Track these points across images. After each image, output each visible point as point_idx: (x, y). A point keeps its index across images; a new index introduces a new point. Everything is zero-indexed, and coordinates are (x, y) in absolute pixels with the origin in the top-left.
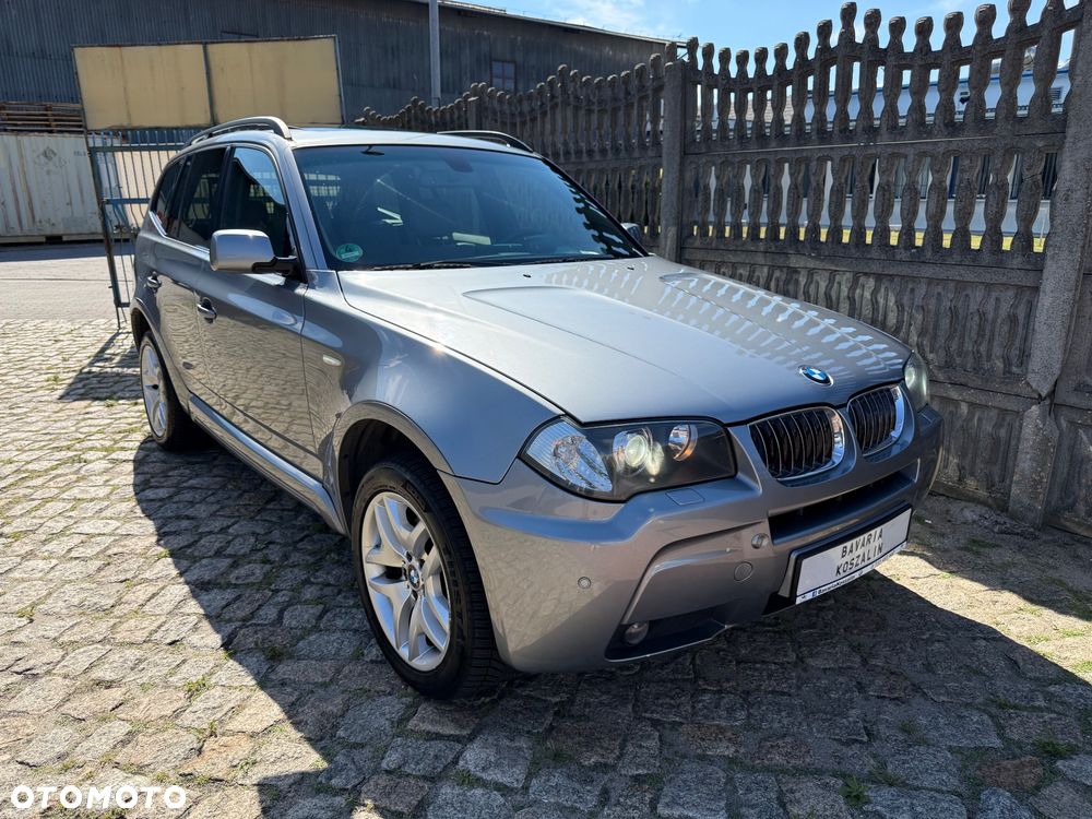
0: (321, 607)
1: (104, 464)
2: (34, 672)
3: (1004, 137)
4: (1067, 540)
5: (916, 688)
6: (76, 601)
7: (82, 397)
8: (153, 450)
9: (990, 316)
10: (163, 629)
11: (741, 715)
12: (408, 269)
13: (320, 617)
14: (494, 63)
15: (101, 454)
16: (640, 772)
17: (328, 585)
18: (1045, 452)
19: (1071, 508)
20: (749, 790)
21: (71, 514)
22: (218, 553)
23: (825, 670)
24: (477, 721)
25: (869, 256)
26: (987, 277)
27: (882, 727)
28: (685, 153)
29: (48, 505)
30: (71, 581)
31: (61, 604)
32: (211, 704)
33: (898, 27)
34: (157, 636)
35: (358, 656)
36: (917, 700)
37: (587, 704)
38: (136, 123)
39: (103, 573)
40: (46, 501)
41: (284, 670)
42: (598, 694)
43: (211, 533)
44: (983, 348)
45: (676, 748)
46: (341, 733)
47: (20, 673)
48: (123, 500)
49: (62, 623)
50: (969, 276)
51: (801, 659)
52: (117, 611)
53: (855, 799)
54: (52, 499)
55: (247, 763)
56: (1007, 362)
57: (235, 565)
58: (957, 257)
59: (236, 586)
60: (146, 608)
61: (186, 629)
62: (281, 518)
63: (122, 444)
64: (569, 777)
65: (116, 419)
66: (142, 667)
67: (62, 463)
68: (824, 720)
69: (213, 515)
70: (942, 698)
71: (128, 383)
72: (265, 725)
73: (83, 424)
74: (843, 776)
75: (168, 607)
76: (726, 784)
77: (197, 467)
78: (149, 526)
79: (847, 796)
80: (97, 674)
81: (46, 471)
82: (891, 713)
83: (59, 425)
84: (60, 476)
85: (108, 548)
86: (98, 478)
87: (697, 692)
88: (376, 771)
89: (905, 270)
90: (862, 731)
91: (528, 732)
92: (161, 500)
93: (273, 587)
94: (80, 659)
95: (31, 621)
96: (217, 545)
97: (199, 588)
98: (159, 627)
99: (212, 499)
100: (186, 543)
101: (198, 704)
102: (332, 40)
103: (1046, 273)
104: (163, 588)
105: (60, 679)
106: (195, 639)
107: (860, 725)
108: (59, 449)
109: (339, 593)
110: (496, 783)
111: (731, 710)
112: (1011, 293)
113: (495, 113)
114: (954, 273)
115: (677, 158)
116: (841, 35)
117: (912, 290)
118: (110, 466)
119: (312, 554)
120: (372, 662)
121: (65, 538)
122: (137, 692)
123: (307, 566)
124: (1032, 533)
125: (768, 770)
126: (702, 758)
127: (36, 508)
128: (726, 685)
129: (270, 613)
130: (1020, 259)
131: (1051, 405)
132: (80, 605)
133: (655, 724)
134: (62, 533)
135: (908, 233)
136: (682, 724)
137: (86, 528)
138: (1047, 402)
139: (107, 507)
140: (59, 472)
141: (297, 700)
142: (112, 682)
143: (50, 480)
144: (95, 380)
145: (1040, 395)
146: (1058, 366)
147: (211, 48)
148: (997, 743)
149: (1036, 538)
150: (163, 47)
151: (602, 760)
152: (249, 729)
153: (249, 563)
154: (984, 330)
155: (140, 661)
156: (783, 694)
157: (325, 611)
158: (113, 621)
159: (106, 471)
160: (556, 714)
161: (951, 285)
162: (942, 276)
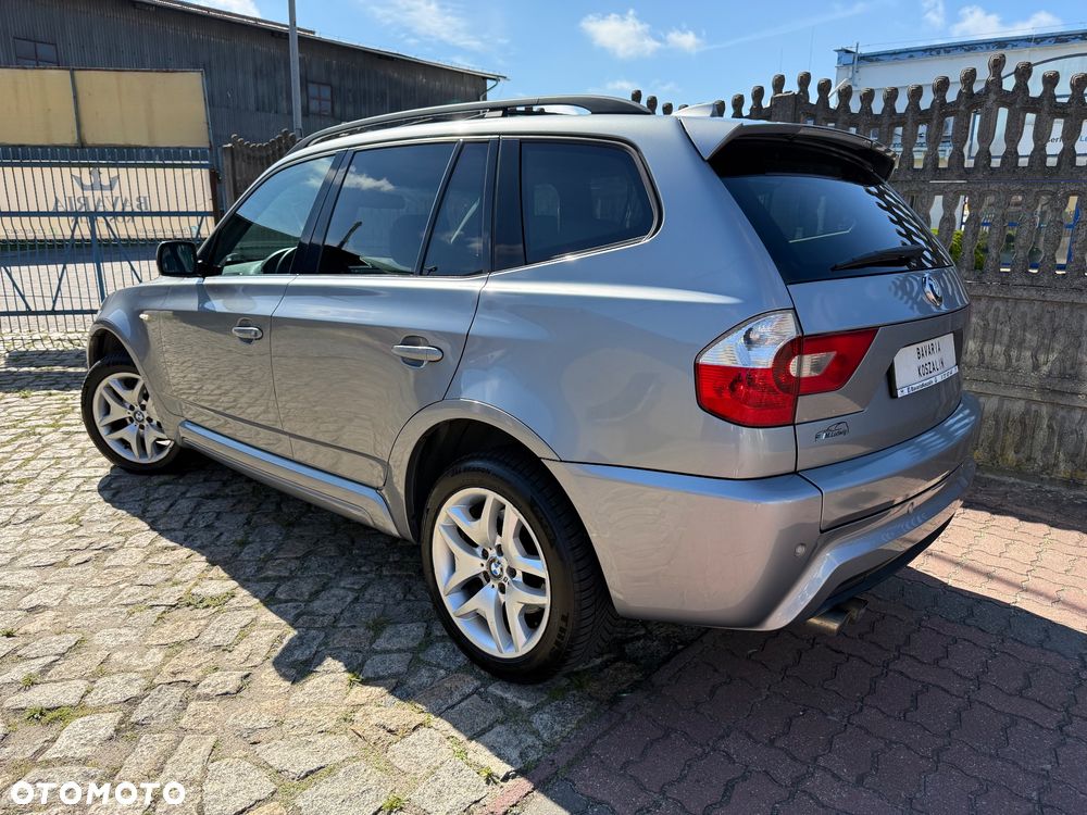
1: (58, 436)
2: (109, 547)
14: (310, 85)
21: (58, 466)
29: (32, 462)
40: (27, 460)
47: (98, 550)
54: (33, 458)
65: (42, 406)
67: (17, 436)
71: (29, 379)
73: (10, 410)
84: (25, 444)
86: (61, 444)
95: (81, 525)
102: (200, 74)
105: (134, 549)
118: (66, 436)
140: (21, 442)
143: (18, 448)
147: (77, 73)
159: (65, 439)
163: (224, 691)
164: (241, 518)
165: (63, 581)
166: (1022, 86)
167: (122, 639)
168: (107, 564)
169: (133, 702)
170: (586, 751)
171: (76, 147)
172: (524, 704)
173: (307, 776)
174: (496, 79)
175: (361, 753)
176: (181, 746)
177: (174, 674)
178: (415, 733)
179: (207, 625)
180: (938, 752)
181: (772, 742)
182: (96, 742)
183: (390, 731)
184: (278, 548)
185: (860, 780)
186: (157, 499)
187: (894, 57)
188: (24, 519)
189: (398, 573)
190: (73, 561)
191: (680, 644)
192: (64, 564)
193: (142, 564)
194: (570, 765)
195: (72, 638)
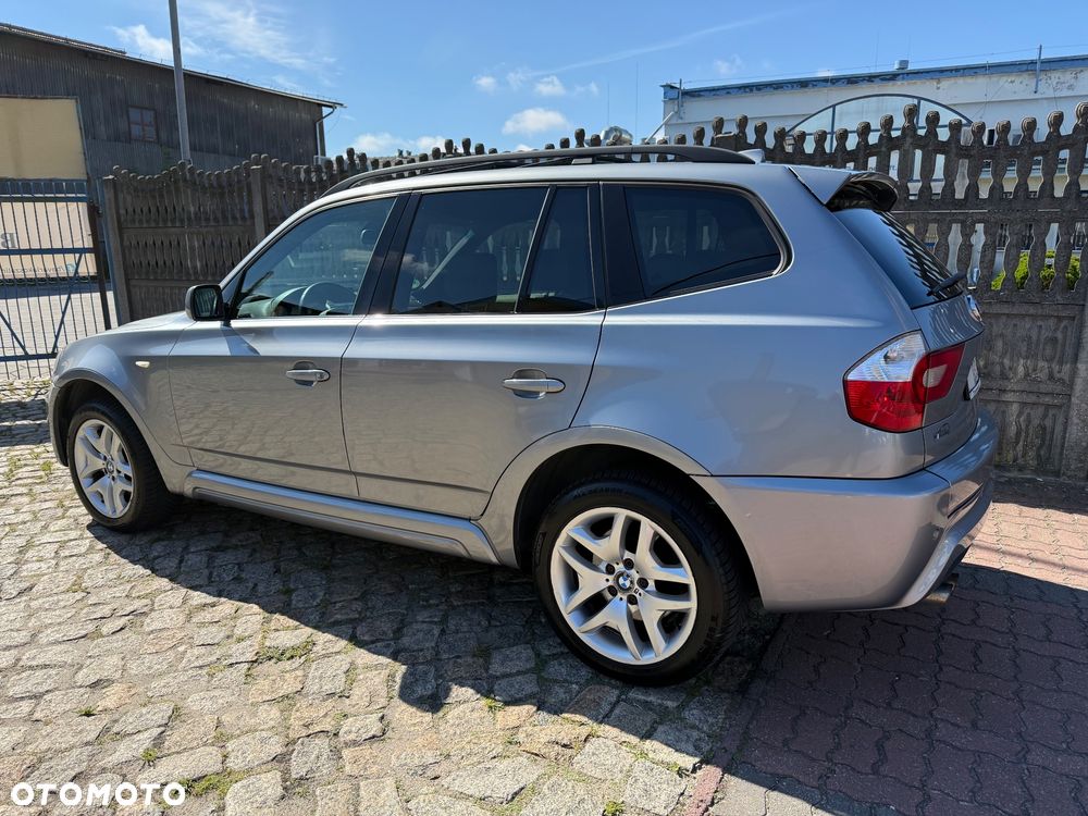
2: (138, 612)
10: (215, 575)
14: (130, 109)
21: (17, 533)
30: (88, 568)
31: (100, 580)
41: (338, 573)
47: (127, 615)
49: (120, 589)
57: (227, 536)
59: (244, 546)
75: (202, 565)
93: (275, 541)
94: (169, 599)
95: (89, 593)
98: (211, 575)
102: (73, 101)
104: (182, 557)
105: (169, 610)
113: (281, 180)
121: (39, 547)
129: (290, 553)
134: (29, 545)
137: (48, 538)
153: (238, 533)
163: (370, 735)
164: (269, 566)
165: (109, 652)
166: (932, 132)
167: (221, 701)
168: (147, 629)
169: (281, 759)
170: (746, 737)
172: (670, 704)
173: (513, 798)
174: (332, 106)
175: (547, 769)
176: (362, 793)
177: (307, 726)
178: (588, 745)
179: (305, 676)
180: (1017, 693)
181: (889, 704)
182: (270, 803)
183: (565, 746)
184: (329, 592)
185: (974, 725)
186: (159, 557)
187: (714, 93)
188: (15, 593)
189: (470, 602)
190: (105, 630)
191: (767, 634)
192: (97, 634)
193: (188, 625)
194: (740, 749)
195: (165, 709)
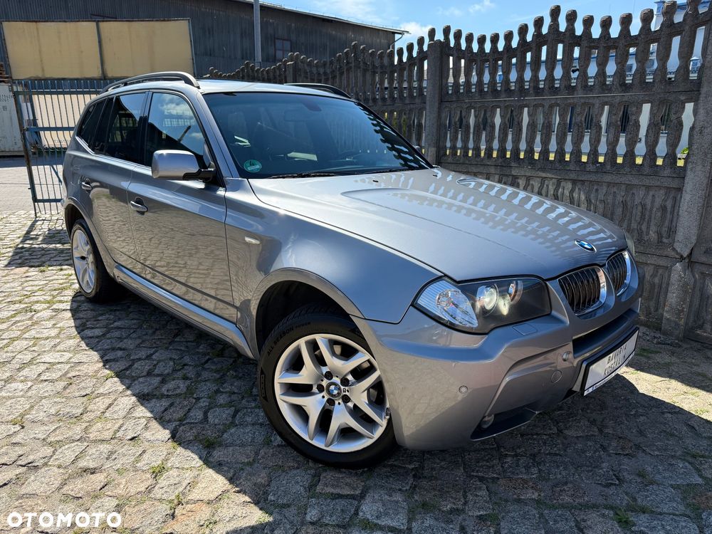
0: (233, 409)
1: (48, 313)
2: (34, 464)
3: (658, 93)
4: (699, 346)
5: (638, 447)
6: (53, 411)
7: (21, 265)
8: (83, 302)
9: (649, 207)
10: (123, 429)
11: (534, 470)
12: (294, 177)
13: (234, 416)
14: (276, 41)
15: (45, 306)
16: (481, 513)
17: (234, 393)
18: (686, 292)
19: (701, 327)
20: (556, 522)
21: (34, 348)
22: (149, 374)
23: (577, 437)
24: (363, 484)
25: (568, 169)
26: (647, 182)
27: (625, 474)
28: (441, 101)
29: (16, 343)
30: (45, 397)
31: (42, 414)
32: (172, 481)
33: (588, 22)
34: (119, 434)
35: (268, 443)
36: (641, 454)
37: (433, 469)
38: (48, 75)
39: (68, 391)
40: (13, 340)
41: (218, 454)
42: (438, 461)
43: (140, 359)
44: (644, 227)
45: (499, 496)
46: (271, 497)
47: (24, 466)
48: (70, 338)
49: (47, 428)
50: (635, 181)
51: (560, 431)
52: (85, 417)
53: (625, 523)
54: (17, 338)
55: (210, 523)
56: (660, 235)
57: (163, 382)
58: (627, 169)
59: (168, 396)
60: (107, 414)
61: (140, 428)
62: (187, 347)
63: (59, 298)
64: (436, 519)
65: (50, 281)
66: (114, 457)
67: (18, 312)
68: (588, 471)
69: (138, 346)
70: (656, 453)
71: (52, 255)
72: (216, 494)
73: (26, 284)
74: (611, 508)
75: (122, 414)
76: (539, 518)
77: (118, 313)
78: (95, 356)
79: (620, 522)
80: (83, 463)
81: (8, 318)
82: (627, 464)
83: (8, 285)
84: (19, 321)
85: (67, 373)
86: (47, 322)
87: (502, 457)
88: (303, 523)
89: (593, 177)
90: (614, 477)
91: (400, 490)
92: (97, 337)
93: (195, 396)
94: (68, 454)
95: (23, 427)
96: (147, 368)
97: (143, 398)
98: (120, 428)
99: (134, 335)
100: (124, 367)
101: (163, 481)
102: (187, 21)
103: (687, 180)
104: (115, 400)
105: (56, 469)
106: (148, 435)
107: (611, 473)
108: (14, 303)
109: (243, 398)
110: (389, 527)
111: (527, 468)
112: (662, 192)
113: (306, 72)
114: (624, 180)
115: (437, 104)
116: (550, 26)
117: (597, 190)
118: (54, 314)
119: (217, 371)
120: (279, 446)
121: (34, 366)
122: (114, 475)
123: (215, 380)
124: (677, 344)
125: (563, 506)
126: (519, 501)
127: (7, 345)
128: (518, 451)
129: (197, 415)
130: (669, 170)
131: (689, 262)
132: (57, 414)
133: (481, 479)
134: (31, 362)
135: (594, 154)
136: (498, 478)
137: (48, 358)
138: (687, 260)
139: (59, 343)
140: (17, 319)
141: (234, 475)
142: (95, 469)
143: (12, 325)
144: (27, 253)
145: (682, 256)
146: (695, 238)
147: (101, 24)
148: (700, 481)
149: (680, 346)
150: (68, 23)
151: (455, 507)
152: (206, 498)
153: (174, 380)
154: (645, 216)
155: (112, 453)
156: (556, 455)
157: (236, 412)
158: (85, 425)
159: (51, 318)
160: (415, 476)
161: (623, 187)
162: (618, 181)
171: (101, 79)
174: (401, 33)
